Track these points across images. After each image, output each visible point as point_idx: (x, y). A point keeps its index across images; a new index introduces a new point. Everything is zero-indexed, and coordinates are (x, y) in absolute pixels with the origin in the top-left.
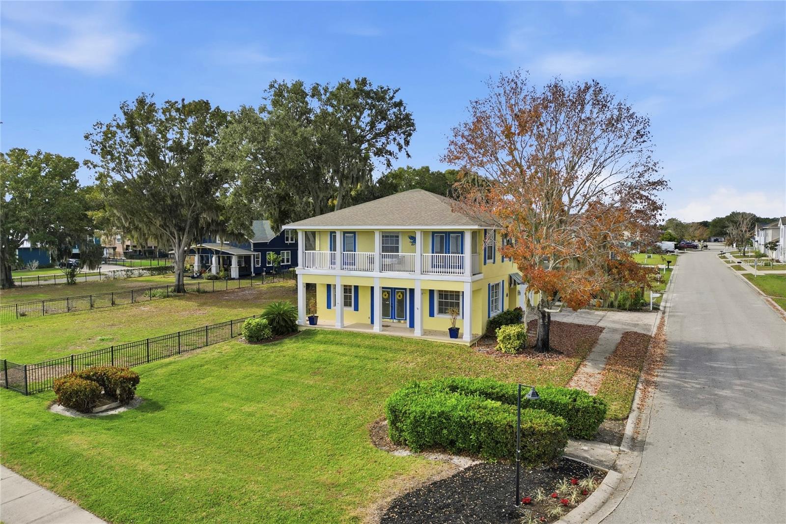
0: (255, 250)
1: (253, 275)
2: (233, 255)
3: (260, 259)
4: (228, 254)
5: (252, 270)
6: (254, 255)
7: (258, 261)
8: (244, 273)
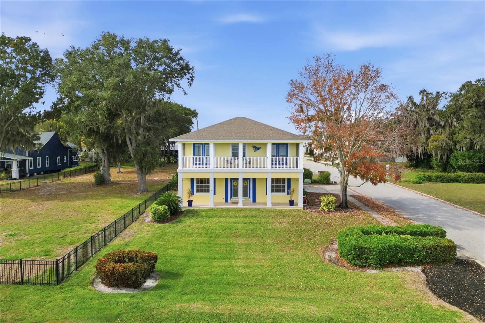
0: (29, 156)
1: (28, 175)
2: (14, 160)
3: (33, 163)
4: (10, 159)
5: (28, 172)
6: (29, 160)
7: (31, 164)
8: (22, 175)
